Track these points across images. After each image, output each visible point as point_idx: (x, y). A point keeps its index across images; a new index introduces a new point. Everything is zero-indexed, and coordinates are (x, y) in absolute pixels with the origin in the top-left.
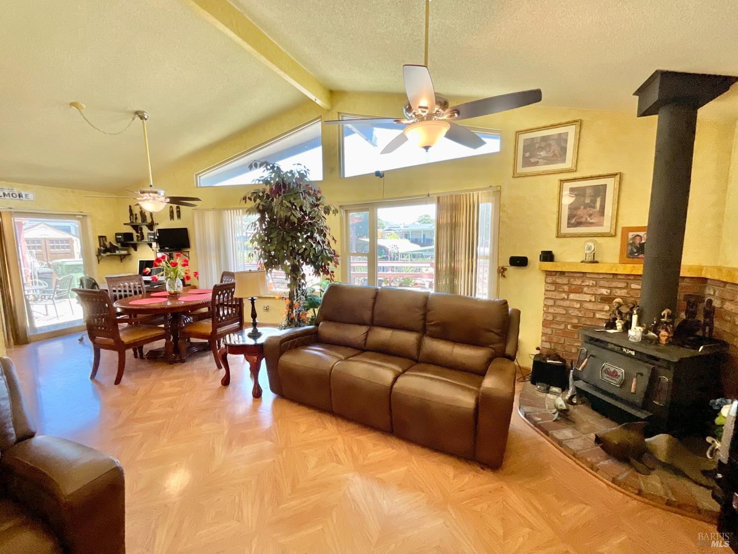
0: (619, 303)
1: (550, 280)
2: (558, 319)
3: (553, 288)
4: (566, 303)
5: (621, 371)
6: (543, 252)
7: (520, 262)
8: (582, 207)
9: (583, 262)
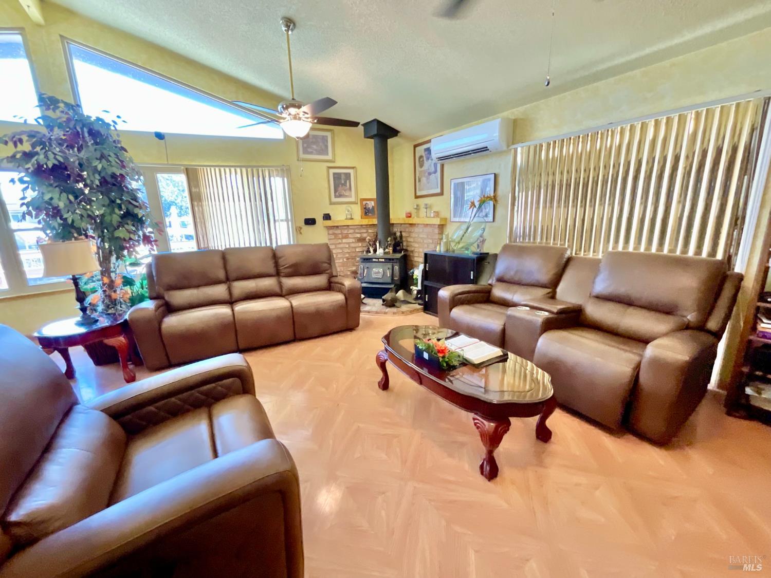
0: (369, 239)
1: (331, 232)
2: (339, 256)
3: (333, 237)
4: (341, 246)
5: (381, 270)
6: (325, 215)
7: (310, 222)
8: (341, 185)
9: (346, 219)
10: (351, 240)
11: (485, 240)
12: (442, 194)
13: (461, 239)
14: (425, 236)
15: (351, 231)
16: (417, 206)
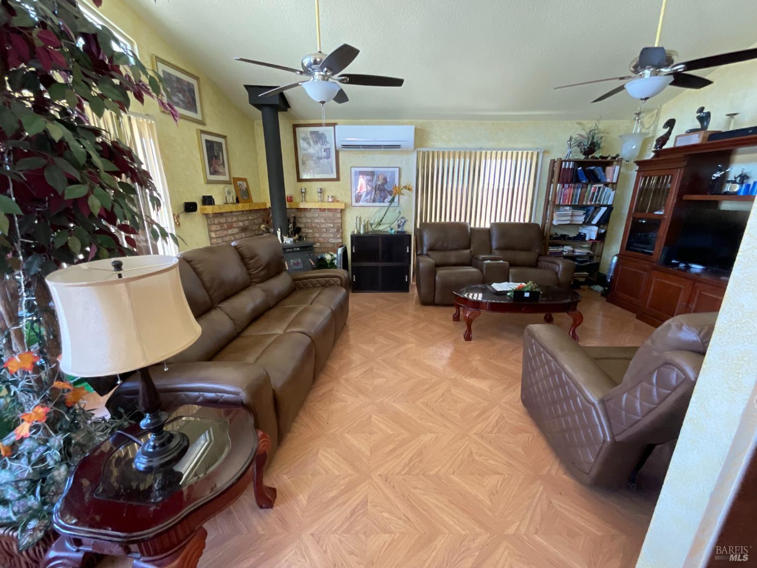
5: (300, 261)
6: (205, 197)
7: (191, 207)
8: (214, 158)
9: (227, 203)
10: (236, 230)
11: (408, 220)
12: (338, 179)
13: (381, 221)
14: (322, 221)
15: (235, 219)
16: (321, 189)
